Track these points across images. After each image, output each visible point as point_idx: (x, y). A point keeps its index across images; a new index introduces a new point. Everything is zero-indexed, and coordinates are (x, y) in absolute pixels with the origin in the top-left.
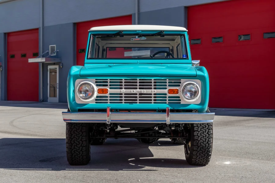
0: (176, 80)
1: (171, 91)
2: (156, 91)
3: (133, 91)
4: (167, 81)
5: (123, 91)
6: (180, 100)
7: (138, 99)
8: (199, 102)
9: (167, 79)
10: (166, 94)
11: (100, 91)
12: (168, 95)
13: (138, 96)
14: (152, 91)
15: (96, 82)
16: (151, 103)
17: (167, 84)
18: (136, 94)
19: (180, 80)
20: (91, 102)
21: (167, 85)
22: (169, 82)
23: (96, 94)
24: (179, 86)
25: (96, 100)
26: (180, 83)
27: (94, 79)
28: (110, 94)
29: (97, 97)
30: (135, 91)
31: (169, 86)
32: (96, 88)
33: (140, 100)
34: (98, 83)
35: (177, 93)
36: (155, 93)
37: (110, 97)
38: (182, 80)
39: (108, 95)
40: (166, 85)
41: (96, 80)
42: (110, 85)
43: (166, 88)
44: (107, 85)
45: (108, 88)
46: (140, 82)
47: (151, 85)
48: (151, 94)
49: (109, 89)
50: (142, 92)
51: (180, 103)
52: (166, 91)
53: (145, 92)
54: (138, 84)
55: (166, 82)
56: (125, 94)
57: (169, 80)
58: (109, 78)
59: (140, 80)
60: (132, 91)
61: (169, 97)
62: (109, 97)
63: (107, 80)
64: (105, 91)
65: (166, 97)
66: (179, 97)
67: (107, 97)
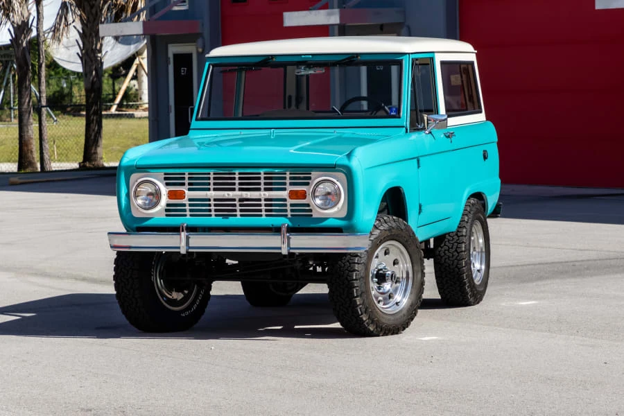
0: (302, 173)
1: (293, 195)
2: (268, 194)
3: (228, 195)
4: (288, 176)
5: (212, 194)
6: (311, 211)
7: (238, 208)
8: (344, 214)
9: (288, 173)
10: (285, 200)
11: (171, 195)
12: (289, 202)
13: (237, 203)
14: (260, 195)
15: (165, 179)
16: (261, 215)
17: (288, 181)
18: (234, 200)
19: (310, 174)
20: (158, 214)
21: (288, 184)
22: (291, 178)
23: (164, 200)
24: (307, 184)
25: (166, 210)
26: (310, 178)
27: (161, 173)
28: (190, 200)
29: (168, 205)
30: (231, 194)
31: (291, 184)
32: (164, 190)
33: (241, 211)
34: (169, 181)
35: (304, 197)
36: (267, 197)
37: (190, 205)
38: (314, 174)
39: (185, 201)
40: (285, 184)
41: (165, 174)
42: (190, 184)
43: (285, 189)
44: (183, 184)
45: (185, 189)
46: (240, 178)
47: (259, 184)
48: (260, 200)
49: (187, 192)
50: (244, 196)
51: (312, 215)
52: (284, 194)
53: (249, 197)
54: (237, 181)
55: (285, 178)
56: (215, 200)
57: (290, 174)
58: (187, 171)
59: (240, 174)
60: (226, 194)
61: (292, 205)
62: (187, 205)
63: (184, 174)
64: (181, 195)
65: (286, 205)
66: (308, 205)
67: (184, 205)
